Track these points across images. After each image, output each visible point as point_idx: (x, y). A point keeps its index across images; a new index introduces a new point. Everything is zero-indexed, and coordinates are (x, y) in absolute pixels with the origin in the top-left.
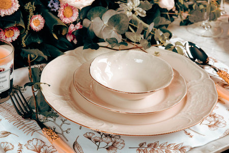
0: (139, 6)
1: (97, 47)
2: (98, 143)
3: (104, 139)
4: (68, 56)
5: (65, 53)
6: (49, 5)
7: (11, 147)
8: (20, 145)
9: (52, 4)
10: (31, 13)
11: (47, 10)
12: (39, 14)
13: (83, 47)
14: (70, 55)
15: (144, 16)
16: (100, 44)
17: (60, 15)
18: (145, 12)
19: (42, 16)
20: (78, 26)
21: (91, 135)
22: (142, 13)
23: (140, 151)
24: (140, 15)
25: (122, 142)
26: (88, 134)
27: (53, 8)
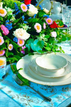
0: (45, 37)
1: (33, 54)
2: (46, 90)
3: (48, 88)
4: (23, 59)
5: (22, 58)
6: (14, 40)
7: (14, 96)
8: (17, 95)
9: (15, 39)
10: (8, 44)
11: (13, 42)
12: (11, 44)
13: (28, 55)
14: (24, 58)
15: (47, 41)
16: (34, 53)
17: (18, 43)
18: (47, 39)
19: (12, 44)
20: (25, 47)
21: (42, 87)
22: (46, 40)
23: (63, 91)
24: (45, 40)
25: (55, 89)
26: (41, 87)
27: (15, 41)
